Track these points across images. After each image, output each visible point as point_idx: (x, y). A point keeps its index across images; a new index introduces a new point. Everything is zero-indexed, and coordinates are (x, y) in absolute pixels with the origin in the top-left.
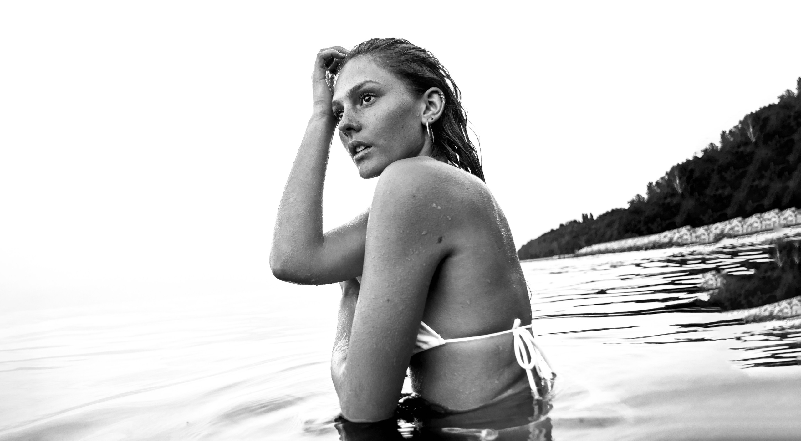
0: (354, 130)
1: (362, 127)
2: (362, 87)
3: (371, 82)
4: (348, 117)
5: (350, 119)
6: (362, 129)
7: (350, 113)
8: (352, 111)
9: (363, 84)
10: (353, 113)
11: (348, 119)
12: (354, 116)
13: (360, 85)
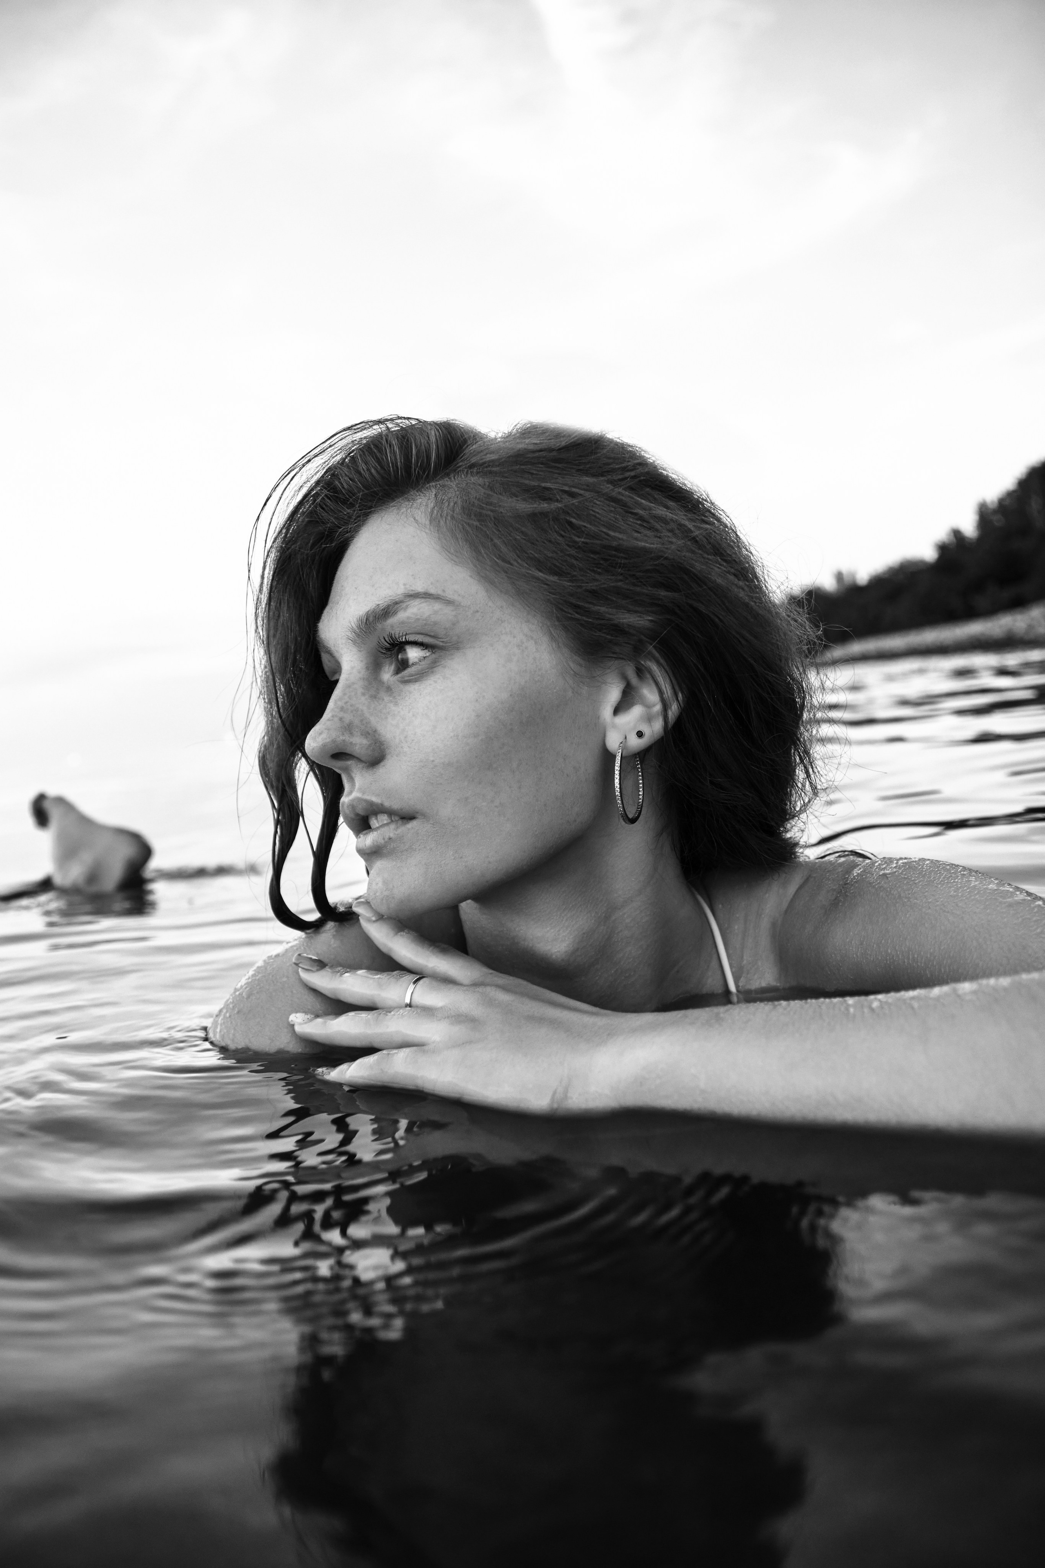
0: (359, 760)
1: (387, 751)
2: (395, 613)
3: (426, 596)
4: (341, 714)
5: (347, 720)
6: (388, 757)
7: (350, 698)
8: (360, 691)
9: (396, 603)
10: (363, 699)
11: (341, 719)
12: (365, 708)
13: (388, 606)
